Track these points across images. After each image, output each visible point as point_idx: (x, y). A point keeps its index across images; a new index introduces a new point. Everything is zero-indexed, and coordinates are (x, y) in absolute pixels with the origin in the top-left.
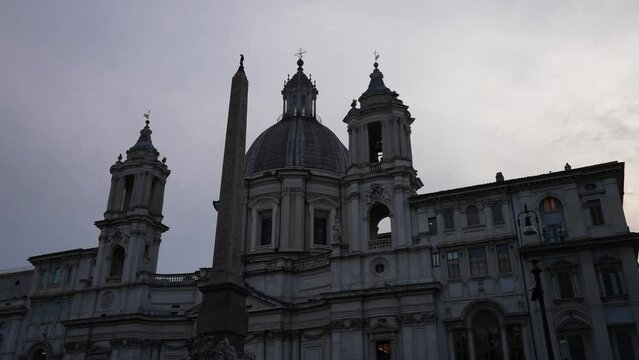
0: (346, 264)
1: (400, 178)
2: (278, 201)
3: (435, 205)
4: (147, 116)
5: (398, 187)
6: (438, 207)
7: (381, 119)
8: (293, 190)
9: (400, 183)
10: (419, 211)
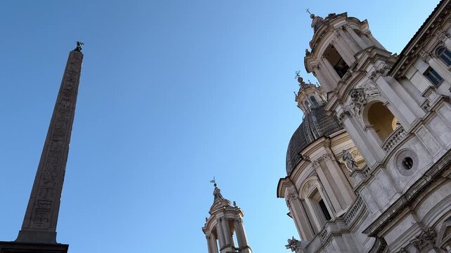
0: (374, 185)
1: (371, 66)
2: (316, 178)
3: (418, 56)
4: (213, 181)
5: (374, 75)
6: (423, 55)
7: (330, 42)
8: (320, 160)
9: (373, 70)
10: (409, 76)
